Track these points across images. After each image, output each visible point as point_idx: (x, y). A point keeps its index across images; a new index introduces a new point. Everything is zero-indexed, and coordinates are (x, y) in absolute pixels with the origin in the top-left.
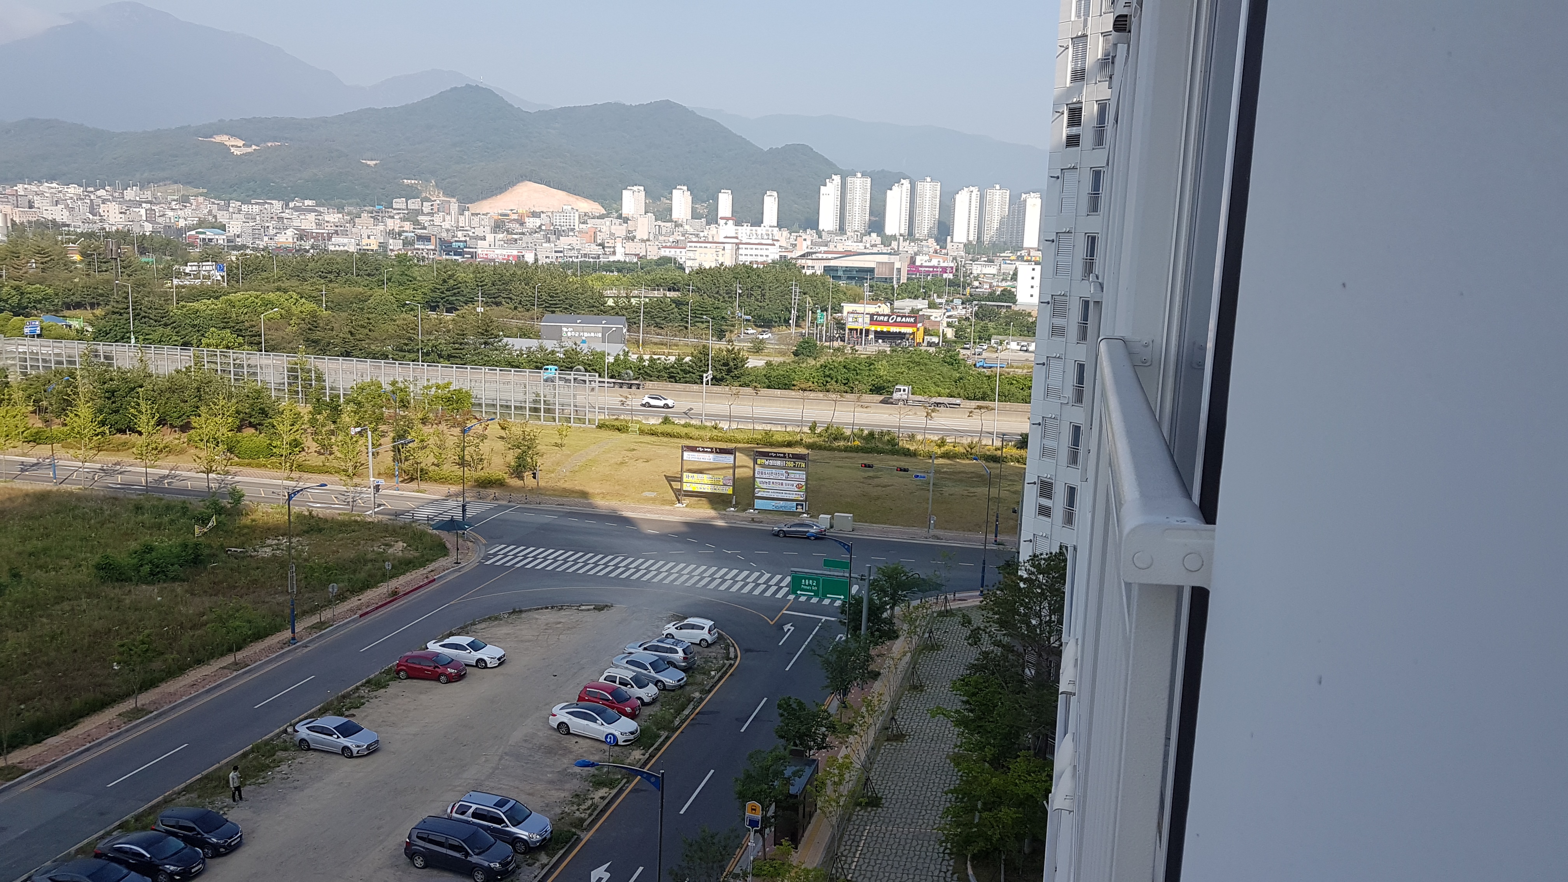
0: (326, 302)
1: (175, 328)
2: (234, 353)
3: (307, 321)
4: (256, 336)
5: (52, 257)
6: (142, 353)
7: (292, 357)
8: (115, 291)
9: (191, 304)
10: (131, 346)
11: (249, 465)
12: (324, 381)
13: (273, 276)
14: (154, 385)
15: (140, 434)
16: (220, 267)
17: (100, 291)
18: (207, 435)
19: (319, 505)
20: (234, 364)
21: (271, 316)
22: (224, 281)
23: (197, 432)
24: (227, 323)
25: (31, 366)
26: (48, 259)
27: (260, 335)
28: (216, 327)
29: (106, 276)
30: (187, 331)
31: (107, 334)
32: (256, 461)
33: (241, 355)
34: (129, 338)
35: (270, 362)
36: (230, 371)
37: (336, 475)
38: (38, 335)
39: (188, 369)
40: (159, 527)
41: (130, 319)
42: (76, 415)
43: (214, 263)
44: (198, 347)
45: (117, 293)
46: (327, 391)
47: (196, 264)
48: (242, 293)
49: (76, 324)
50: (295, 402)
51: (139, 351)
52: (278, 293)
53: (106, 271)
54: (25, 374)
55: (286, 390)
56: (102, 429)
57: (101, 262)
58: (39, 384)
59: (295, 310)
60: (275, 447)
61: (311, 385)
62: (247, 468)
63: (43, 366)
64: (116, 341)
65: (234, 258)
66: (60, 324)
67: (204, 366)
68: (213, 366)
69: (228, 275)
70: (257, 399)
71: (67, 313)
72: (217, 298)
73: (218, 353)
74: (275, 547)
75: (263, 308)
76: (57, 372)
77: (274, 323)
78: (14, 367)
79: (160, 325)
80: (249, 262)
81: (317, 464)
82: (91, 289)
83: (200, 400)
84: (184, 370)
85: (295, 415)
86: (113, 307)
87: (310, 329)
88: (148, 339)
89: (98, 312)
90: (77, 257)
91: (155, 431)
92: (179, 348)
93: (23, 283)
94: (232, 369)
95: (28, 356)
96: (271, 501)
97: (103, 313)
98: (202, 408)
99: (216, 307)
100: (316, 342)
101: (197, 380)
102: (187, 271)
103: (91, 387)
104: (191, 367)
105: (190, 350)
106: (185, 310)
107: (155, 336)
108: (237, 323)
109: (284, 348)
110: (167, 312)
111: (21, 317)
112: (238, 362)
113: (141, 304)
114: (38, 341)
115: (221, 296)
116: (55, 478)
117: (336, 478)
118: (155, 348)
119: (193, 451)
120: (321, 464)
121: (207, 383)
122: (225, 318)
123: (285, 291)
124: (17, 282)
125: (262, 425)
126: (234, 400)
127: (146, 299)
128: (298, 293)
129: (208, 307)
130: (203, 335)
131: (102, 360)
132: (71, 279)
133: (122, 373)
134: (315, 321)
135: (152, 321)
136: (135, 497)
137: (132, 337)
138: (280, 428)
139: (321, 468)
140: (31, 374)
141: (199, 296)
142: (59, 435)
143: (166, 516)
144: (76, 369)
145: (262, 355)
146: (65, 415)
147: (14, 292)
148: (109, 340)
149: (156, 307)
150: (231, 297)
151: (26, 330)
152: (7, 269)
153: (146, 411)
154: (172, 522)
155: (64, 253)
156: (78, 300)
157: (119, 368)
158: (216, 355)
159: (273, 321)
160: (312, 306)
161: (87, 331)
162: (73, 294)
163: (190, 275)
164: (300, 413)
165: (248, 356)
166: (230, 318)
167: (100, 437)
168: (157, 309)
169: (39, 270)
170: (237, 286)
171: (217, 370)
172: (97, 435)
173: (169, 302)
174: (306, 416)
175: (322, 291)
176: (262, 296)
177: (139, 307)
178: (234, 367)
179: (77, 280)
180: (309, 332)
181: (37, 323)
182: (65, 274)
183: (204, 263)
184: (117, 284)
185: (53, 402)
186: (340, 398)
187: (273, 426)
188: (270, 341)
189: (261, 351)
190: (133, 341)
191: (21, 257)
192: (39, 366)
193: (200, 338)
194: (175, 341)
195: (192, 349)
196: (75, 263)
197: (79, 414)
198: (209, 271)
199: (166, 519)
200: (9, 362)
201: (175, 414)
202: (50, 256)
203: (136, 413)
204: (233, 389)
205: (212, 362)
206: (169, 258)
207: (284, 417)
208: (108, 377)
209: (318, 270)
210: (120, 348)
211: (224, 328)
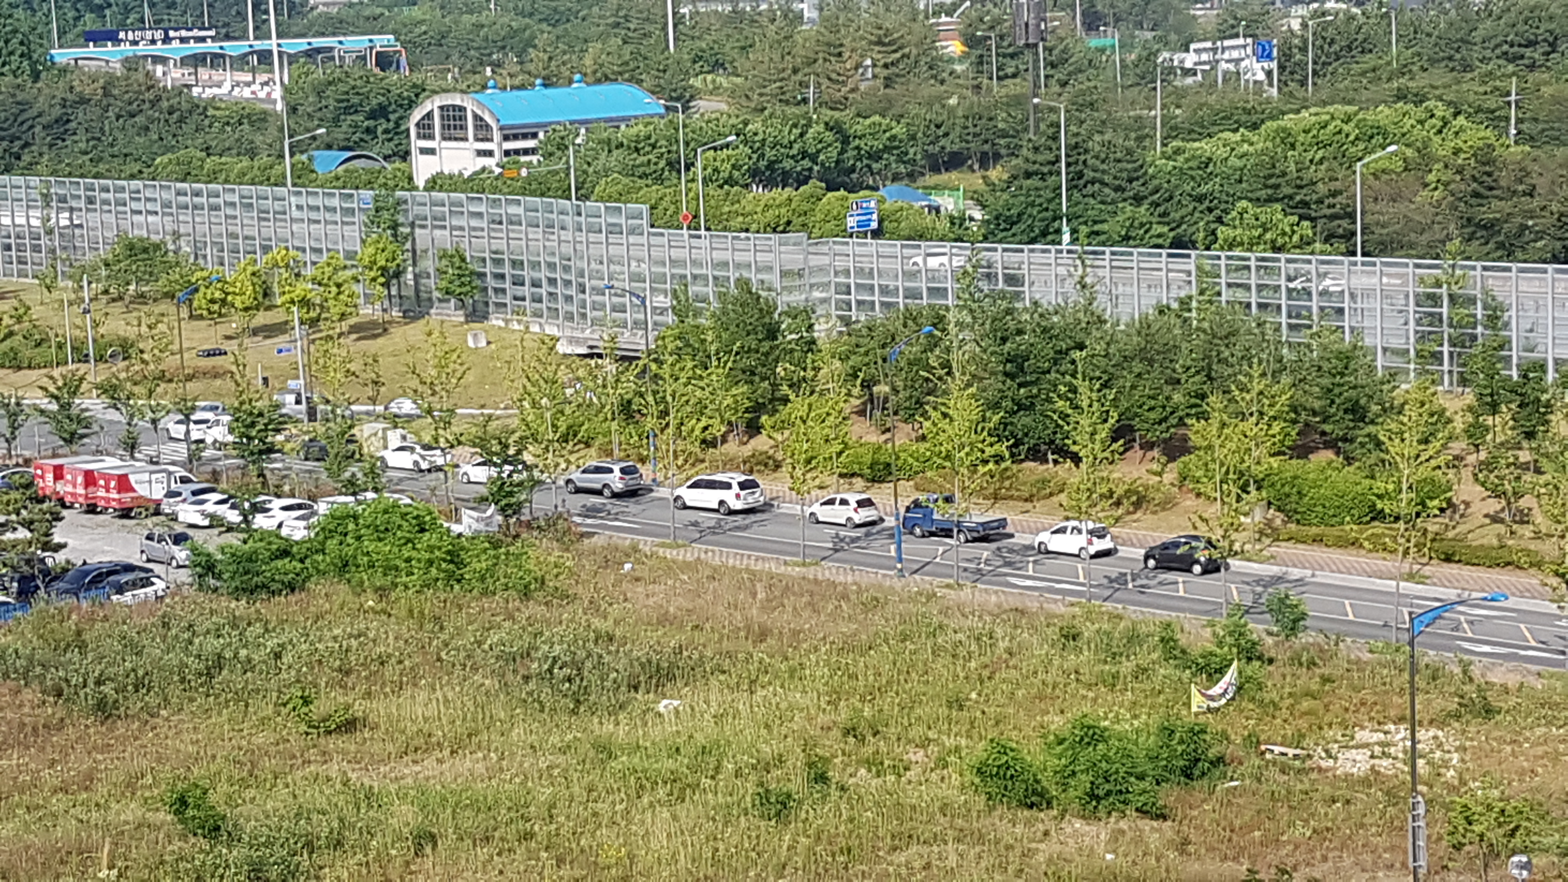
0: (1519, 121)
1: (1158, 205)
2: (1288, 261)
3: (1467, 174)
4: (1341, 218)
5: (907, 50)
6: (1084, 266)
7: (1429, 267)
8: (1031, 122)
9: (1197, 145)
10: (1061, 252)
11: (1317, 540)
12: (1507, 325)
13: (1389, 63)
14: (1108, 344)
15: (1076, 459)
16: (1264, 50)
17: (1001, 125)
18: (1222, 465)
19: (1486, 649)
20: (1289, 291)
21: (1381, 165)
22: (1271, 84)
23: (1200, 458)
24: (1277, 187)
25: (859, 303)
26: (898, 55)
27: (1352, 216)
28: (1250, 200)
29: (1013, 87)
30: (1184, 211)
31: (1013, 224)
32: (1335, 531)
33: (1307, 266)
34: (1058, 231)
35: (1375, 280)
36: (1279, 307)
37: (1532, 571)
38: (873, 231)
39: (1185, 303)
40: (1112, 682)
41: (1060, 187)
42: (945, 415)
43: (1249, 40)
44: (1208, 248)
45: (1037, 127)
46: (1514, 353)
47: (1209, 45)
48: (1313, 110)
49: (948, 203)
50: (1433, 382)
51: (1078, 262)
52: (1400, 104)
53: (1014, 76)
54: (846, 321)
55: (1412, 352)
56: (996, 447)
57: (1004, 56)
58: (873, 344)
59: (1441, 148)
60: (1380, 497)
61: (1474, 338)
62: (1315, 547)
63: (882, 304)
64: (1033, 241)
65: (1296, 25)
66: (917, 205)
67: (1219, 294)
68: (1240, 295)
69: (1282, 68)
70: (1342, 375)
71: (931, 179)
72: (1255, 127)
73: (1253, 263)
74: (1377, 750)
75: (1361, 146)
76: (911, 317)
77: (1386, 183)
78: (826, 305)
79: (1125, 200)
80: (1330, 33)
81: (1485, 541)
82: (984, 121)
83: (1210, 378)
84: (1175, 305)
85: (1432, 415)
86: (1027, 160)
87: (1476, 195)
88: (1097, 233)
89: (996, 173)
90: (955, 47)
91: (1107, 454)
92: (1164, 252)
93: (845, 116)
94: (1283, 302)
95: (852, 281)
96: (1367, 631)
97: (1005, 176)
98: (1212, 399)
99: (1251, 149)
100: (1490, 227)
101: (1204, 331)
102: (1188, 65)
103: (978, 349)
104: (1190, 298)
105: (1188, 256)
106: (1181, 159)
107: (1112, 227)
108: (1300, 187)
109: (1412, 245)
110: (1141, 167)
111: (842, 192)
112: (1296, 284)
113: (1086, 151)
114: (872, 245)
115: (1263, 122)
116: (900, 560)
117: (1531, 579)
118: (1113, 253)
119: (1190, 502)
120: (1495, 542)
121: (1226, 337)
122: (1271, 176)
123: (1420, 99)
124: (837, 114)
125: (1352, 441)
126: (1286, 379)
127: (1097, 138)
128: (1450, 103)
129: (1233, 149)
130: (1219, 220)
131: (1001, 285)
132: (941, 99)
133: (1041, 315)
134: (1489, 174)
135: (1107, 190)
136: (1063, 609)
137: (1065, 229)
138: (1394, 447)
139: (1494, 554)
140: (858, 321)
141: (1214, 124)
142: (910, 460)
143: (1128, 657)
144: (947, 309)
145: (1355, 264)
146: (922, 415)
147: (829, 136)
148: (1018, 238)
149: (1119, 155)
150: (1288, 122)
151: (851, 222)
152: (818, 85)
153: (1090, 406)
154: (1141, 672)
155: (931, 37)
156: (956, 148)
157: (1036, 303)
158: (1248, 268)
159: (1385, 177)
160: (1482, 134)
161: (971, 219)
162: (946, 135)
163: (1195, 74)
164: (1444, 410)
165: (1323, 268)
166: (1284, 174)
167: (991, 466)
168: (1119, 161)
169: (879, 82)
170: (1299, 94)
171: (1248, 305)
172: (985, 462)
173: (1147, 143)
174: (1458, 418)
175: (1508, 94)
176: (1360, 116)
177: (1082, 158)
178: (1289, 298)
179: (953, 101)
180: (1474, 201)
181: (873, 204)
182: (930, 89)
183: (1227, 43)
184: (1036, 106)
185: (900, 384)
186: (1545, 372)
187: (1379, 444)
188: (1378, 230)
189: (1354, 254)
190: (1066, 237)
191: (846, 55)
192: (873, 302)
193: (1213, 226)
194: (1159, 236)
195: (1193, 253)
196: (951, 61)
197: (951, 412)
198: (1237, 61)
199: (1127, 667)
200: (817, 294)
201: (1153, 415)
202: (900, 48)
203: (1070, 411)
204: (1285, 351)
205: (1238, 285)
206: (1149, 35)
207: (1405, 420)
208: (1012, 325)
209: (1501, 38)
210: (1037, 257)
211: (1270, 200)
